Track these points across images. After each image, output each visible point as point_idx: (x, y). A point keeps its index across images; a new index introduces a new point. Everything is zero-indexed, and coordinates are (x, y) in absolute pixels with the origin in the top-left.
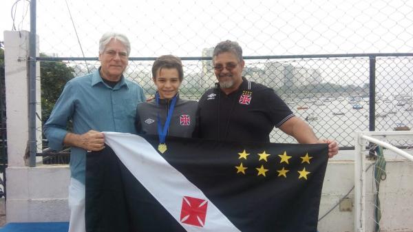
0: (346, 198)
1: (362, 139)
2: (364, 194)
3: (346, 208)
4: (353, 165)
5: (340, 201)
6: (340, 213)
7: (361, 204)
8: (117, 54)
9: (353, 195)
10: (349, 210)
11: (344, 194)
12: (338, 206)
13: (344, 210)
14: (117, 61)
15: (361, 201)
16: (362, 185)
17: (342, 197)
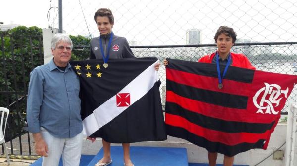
0: (278, 150)
1: (294, 108)
2: (293, 149)
3: (278, 157)
4: (286, 126)
5: (274, 152)
6: (273, 160)
7: (290, 156)
8: (65, 48)
9: (285, 149)
10: (280, 159)
11: (277, 147)
12: (272, 155)
13: (276, 158)
14: (65, 53)
15: (290, 153)
16: (292, 142)
17: (275, 149)
